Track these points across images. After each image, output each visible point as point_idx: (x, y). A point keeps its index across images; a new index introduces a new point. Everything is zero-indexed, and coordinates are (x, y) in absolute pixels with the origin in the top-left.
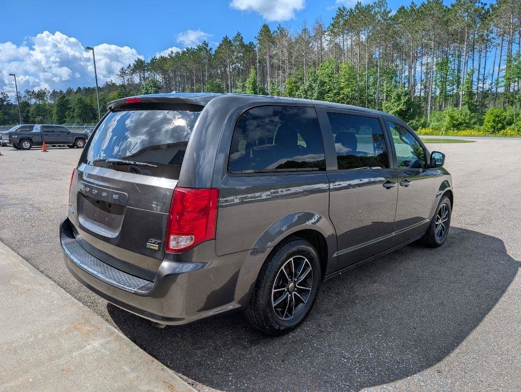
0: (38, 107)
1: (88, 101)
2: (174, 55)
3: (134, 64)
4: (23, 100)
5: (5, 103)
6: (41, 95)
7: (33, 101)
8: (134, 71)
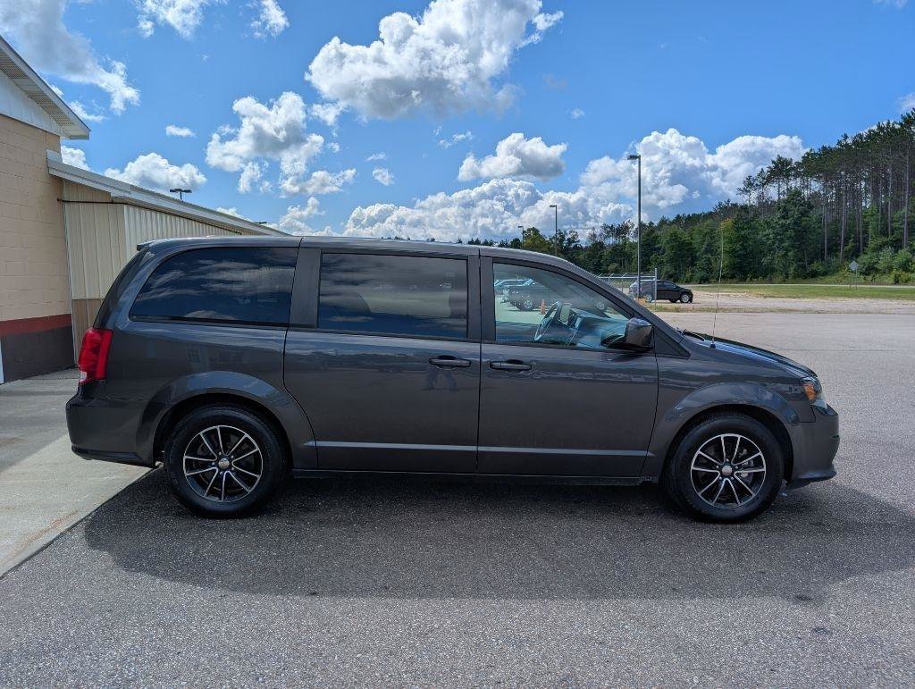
0: (615, 248)
1: (686, 237)
2: (849, 141)
3: (770, 167)
4: (598, 240)
5: (573, 245)
6: (621, 231)
7: (611, 241)
8: (769, 180)
